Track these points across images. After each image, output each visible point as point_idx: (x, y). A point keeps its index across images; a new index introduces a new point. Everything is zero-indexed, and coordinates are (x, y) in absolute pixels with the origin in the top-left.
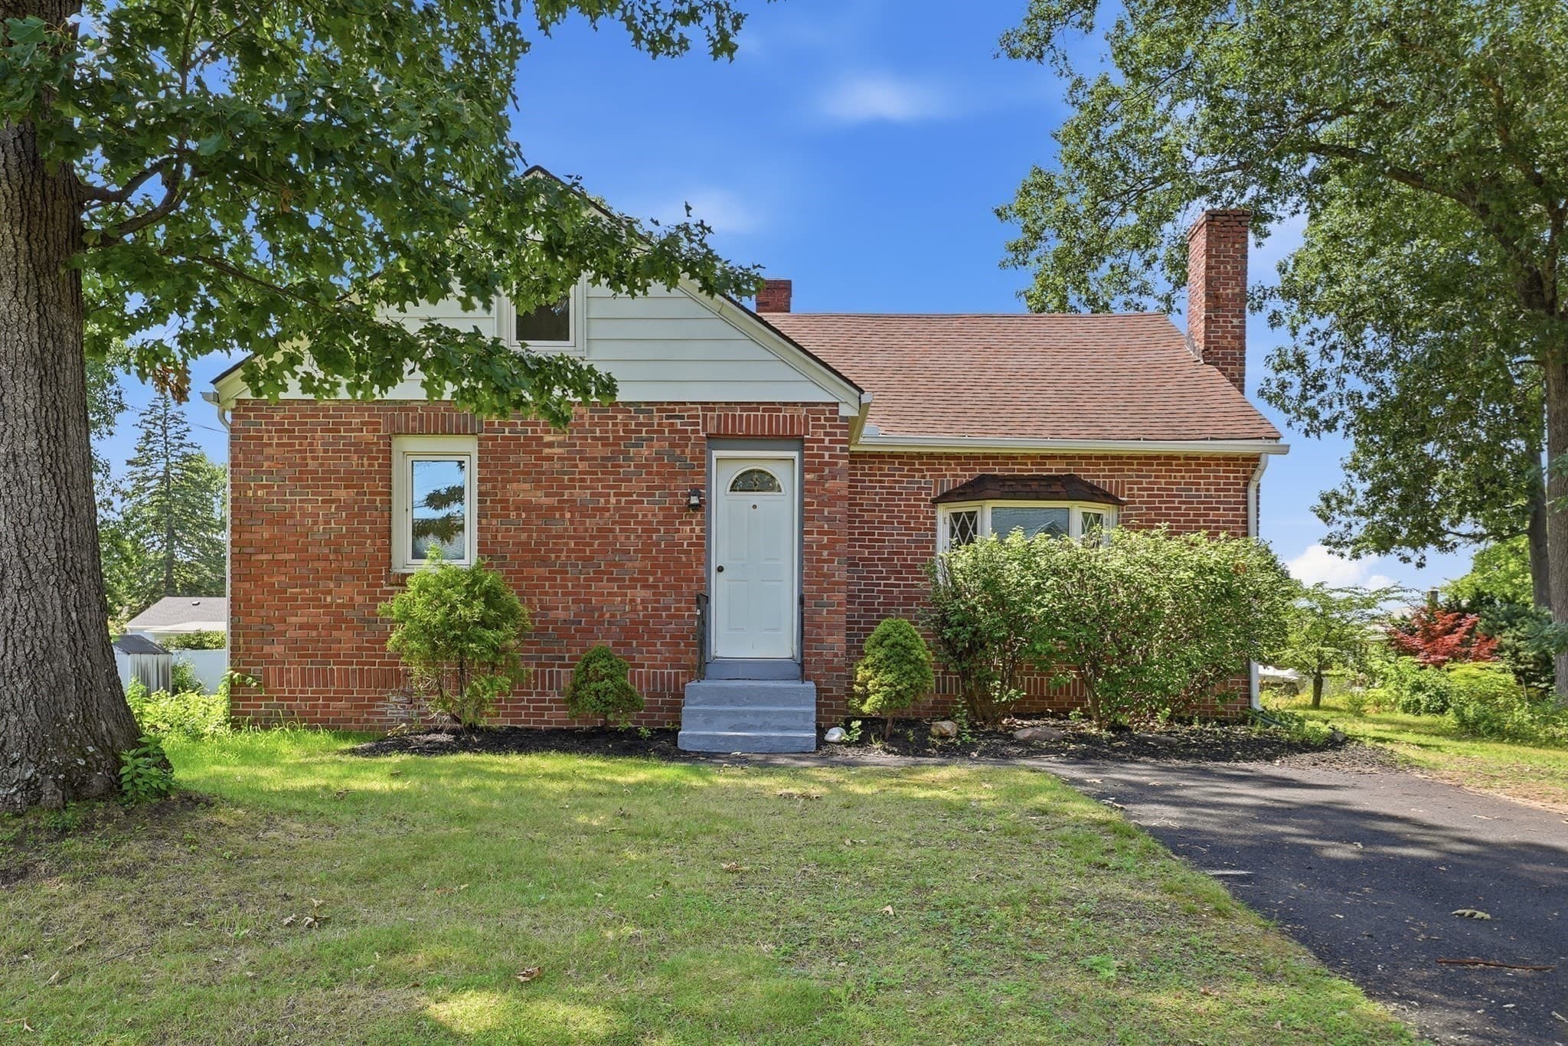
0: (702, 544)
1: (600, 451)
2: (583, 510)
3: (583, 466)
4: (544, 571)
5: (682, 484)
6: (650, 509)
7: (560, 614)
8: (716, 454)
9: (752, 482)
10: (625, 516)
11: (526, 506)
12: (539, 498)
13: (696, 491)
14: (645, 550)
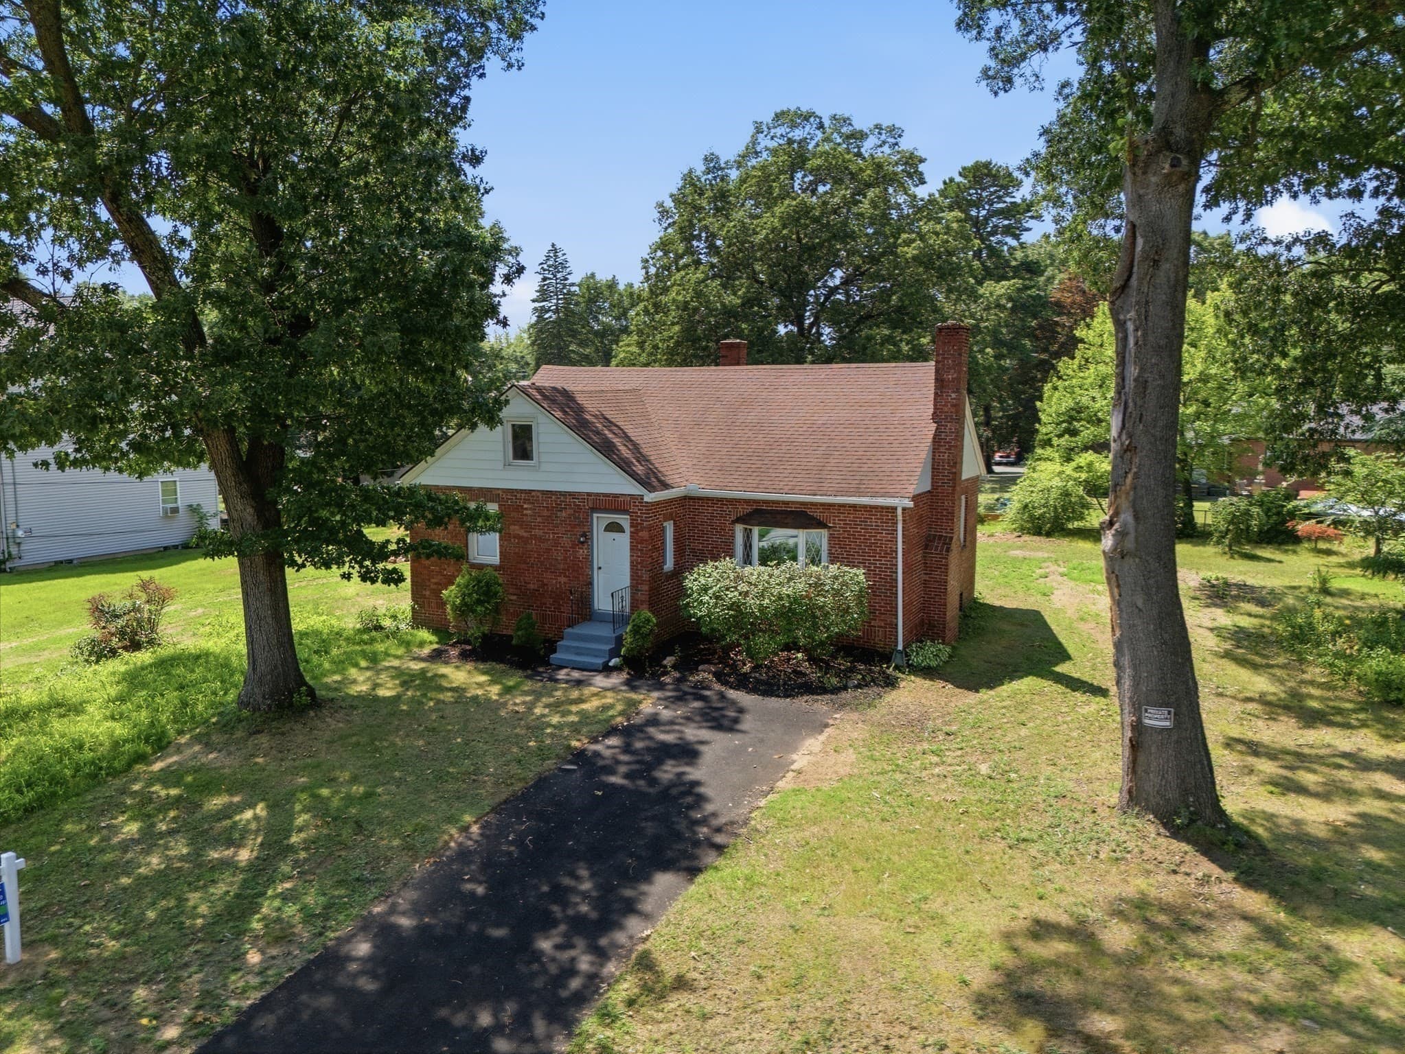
0: (589, 560)
1: (546, 513)
2: (541, 540)
3: (539, 519)
4: (523, 566)
5: (579, 531)
6: (566, 541)
7: (532, 586)
8: (595, 515)
9: (614, 527)
10: (557, 544)
11: (517, 537)
12: (522, 533)
13: (584, 535)
14: (565, 559)
